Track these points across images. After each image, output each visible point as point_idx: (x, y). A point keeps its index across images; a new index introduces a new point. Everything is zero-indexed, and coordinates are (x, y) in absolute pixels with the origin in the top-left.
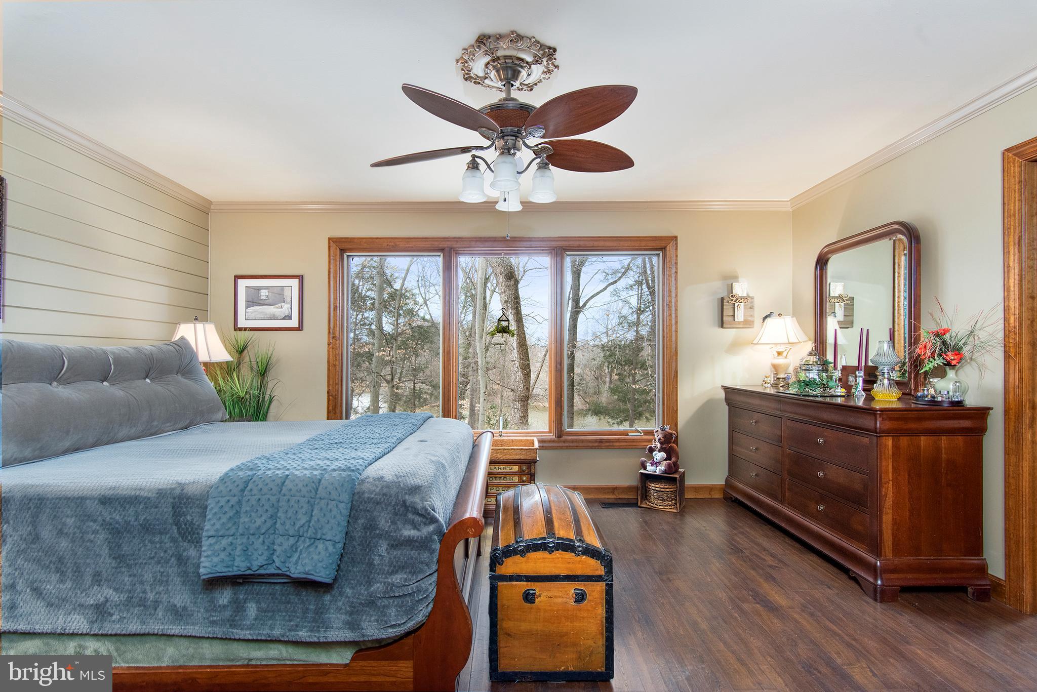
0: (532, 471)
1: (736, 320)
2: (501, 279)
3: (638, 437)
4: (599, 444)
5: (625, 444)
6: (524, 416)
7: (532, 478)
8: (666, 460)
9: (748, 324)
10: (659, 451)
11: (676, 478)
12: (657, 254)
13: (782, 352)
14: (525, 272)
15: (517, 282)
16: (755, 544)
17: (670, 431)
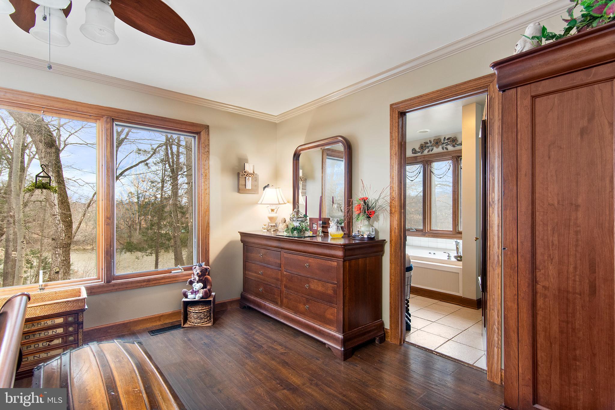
0: (80, 320)
1: (247, 188)
2: (41, 146)
3: (180, 274)
4: (147, 283)
5: (170, 280)
6: (66, 259)
7: (81, 326)
8: (203, 288)
9: (254, 190)
10: (198, 282)
11: (211, 300)
12: (194, 136)
13: (274, 209)
14: (66, 145)
15: (58, 151)
16: (268, 338)
17: (205, 267)
